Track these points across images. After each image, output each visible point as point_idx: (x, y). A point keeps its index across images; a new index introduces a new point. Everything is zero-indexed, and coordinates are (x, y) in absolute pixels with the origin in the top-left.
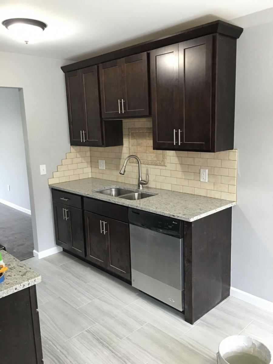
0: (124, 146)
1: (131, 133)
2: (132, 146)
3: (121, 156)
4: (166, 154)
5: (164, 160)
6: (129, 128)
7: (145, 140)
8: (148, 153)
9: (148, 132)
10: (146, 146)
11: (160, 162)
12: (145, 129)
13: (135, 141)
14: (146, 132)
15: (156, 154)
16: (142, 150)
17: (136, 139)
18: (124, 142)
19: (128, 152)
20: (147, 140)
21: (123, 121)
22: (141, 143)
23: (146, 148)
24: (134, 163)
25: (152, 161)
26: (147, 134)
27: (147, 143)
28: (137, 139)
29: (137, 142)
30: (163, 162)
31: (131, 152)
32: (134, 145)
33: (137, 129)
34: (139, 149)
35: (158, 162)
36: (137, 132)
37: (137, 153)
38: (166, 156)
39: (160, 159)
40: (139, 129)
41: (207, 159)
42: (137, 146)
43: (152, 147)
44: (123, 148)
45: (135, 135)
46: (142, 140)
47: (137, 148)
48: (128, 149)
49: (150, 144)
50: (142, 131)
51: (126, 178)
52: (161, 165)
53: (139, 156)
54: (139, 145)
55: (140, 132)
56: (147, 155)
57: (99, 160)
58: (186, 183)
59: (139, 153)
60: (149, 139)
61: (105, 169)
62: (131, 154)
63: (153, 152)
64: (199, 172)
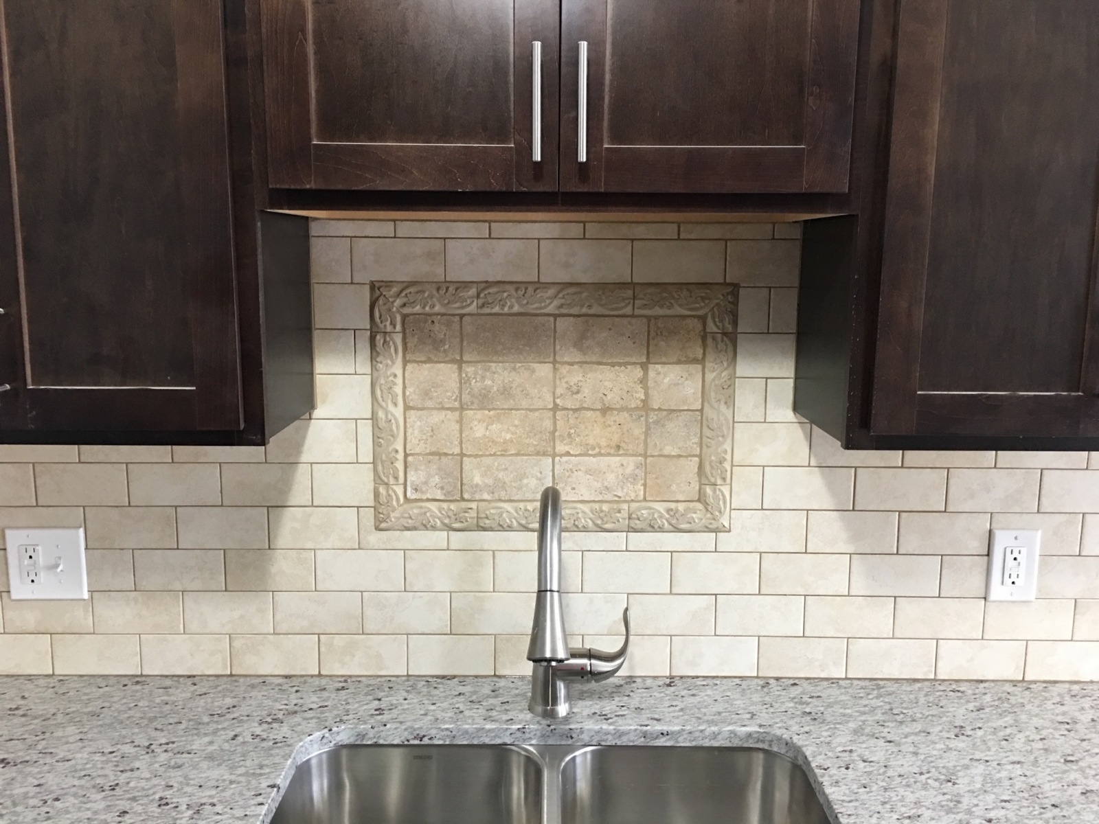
0: (317, 413)
1: (399, 318)
2: (407, 408)
3: (285, 485)
4: (728, 457)
5: (709, 490)
6: (376, 289)
7: (544, 370)
8: (568, 454)
9: (575, 311)
10: (556, 407)
11: (681, 507)
12: (551, 292)
13: (442, 375)
14: (555, 316)
15: (645, 456)
16: (508, 436)
17: (452, 361)
18: (319, 380)
19: (366, 454)
20: (564, 370)
21: (315, 229)
22: (506, 391)
23: (548, 424)
24: (434, 528)
25: (605, 507)
26: (562, 324)
27: (559, 391)
28: (460, 363)
29: (463, 383)
30: (699, 506)
31: (401, 456)
32: (429, 404)
33: (473, 291)
34: (479, 431)
35: (660, 507)
36: (472, 308)
37: (462, 455)
38: (727, 466)
39: (674, 487)
40: (491, 290)
41: (1042, 470)
42: (462, 408)
43: (605, 410)
44: (307, 427)
45: (439, 330)
46: (514, 369)
47: (460, 421)
48: (366, 430)
49: (586, 391)
50: (521, 306)
51: (339, 641)
52: (683, 526)
53: (477, 479)
54: (484, 401)
55: (497, 309)
56: (557, 467)
57: (10, 528)
58: (879, 618)
59: (476, 456)
60: (581, 363)
61: (86, 596)
62: (400, 466)
63: (618, 447)
64: (980, 547)
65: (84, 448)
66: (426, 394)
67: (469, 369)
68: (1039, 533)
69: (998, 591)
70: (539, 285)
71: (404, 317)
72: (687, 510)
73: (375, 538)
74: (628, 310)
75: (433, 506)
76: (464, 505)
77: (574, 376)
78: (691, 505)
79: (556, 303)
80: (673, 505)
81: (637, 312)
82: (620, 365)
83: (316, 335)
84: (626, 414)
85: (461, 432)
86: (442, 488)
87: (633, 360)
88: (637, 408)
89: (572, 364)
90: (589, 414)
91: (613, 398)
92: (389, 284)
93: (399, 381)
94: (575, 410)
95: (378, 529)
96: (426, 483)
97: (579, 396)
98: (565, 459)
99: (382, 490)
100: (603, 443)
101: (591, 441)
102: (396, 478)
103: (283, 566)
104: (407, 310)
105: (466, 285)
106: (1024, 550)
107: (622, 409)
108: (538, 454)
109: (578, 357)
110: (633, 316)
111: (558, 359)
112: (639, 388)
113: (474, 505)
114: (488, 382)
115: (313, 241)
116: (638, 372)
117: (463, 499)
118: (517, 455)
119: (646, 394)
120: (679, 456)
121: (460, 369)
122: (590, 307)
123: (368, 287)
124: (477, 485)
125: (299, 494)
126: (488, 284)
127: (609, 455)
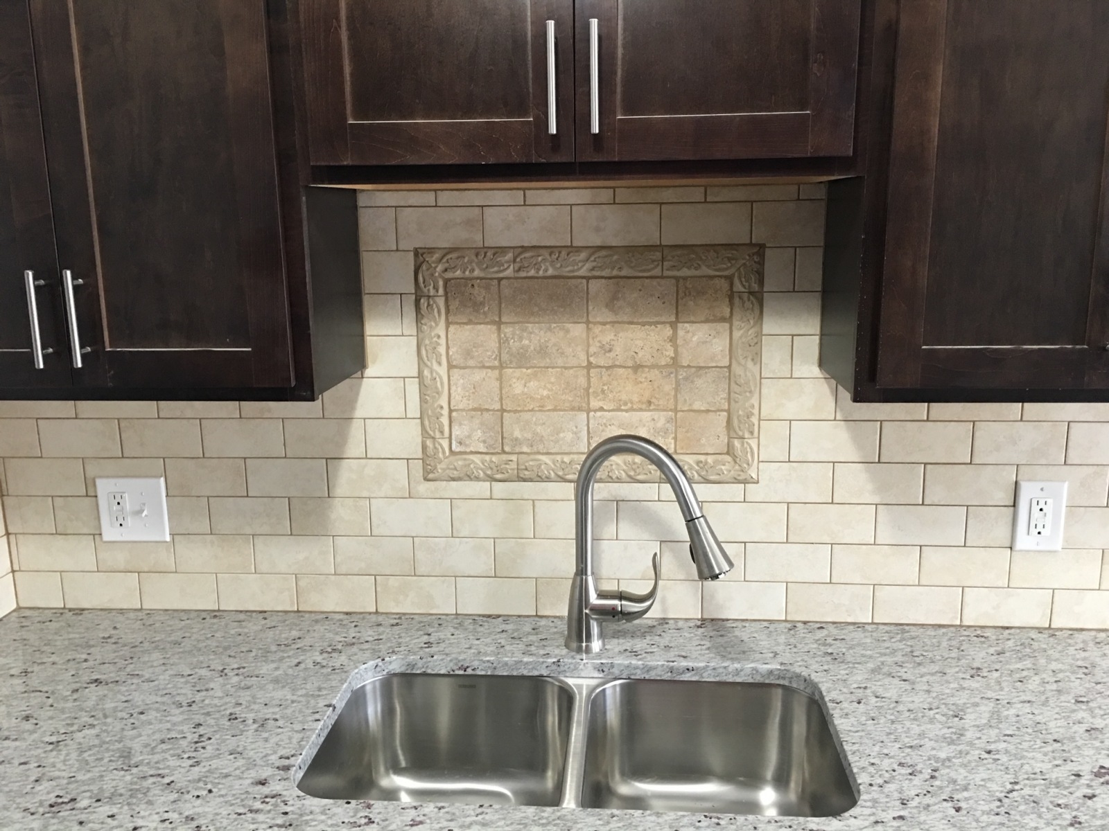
0: (369, 372)
1: (441, 283)
2: (451, 367)
3: (341, 438)
4: (756, 411)
5: (737, 443)
6: (420, 255)
7: (578, 330)
8: (601, 409)
9: (605, 273)
10: (590, 366)
11: (710, 459)
12: (583, 255)
13: (482, 336)
14: (588, 278)
15: (676, 411)
16: (545, 393)
17: (493, 322)
18: (371, 343)
19: (414, 409)
20: (597, 329)
21: (362, 200)
22: (542, 351)
23: (582, 381)
24: (477, 479)
25: (638, 460)
26: (594, 286)
27: (592, 350)
28: (499, 324)
29: (502, 342)
30: (728, 458)
31: (445, 412)
32: (471, 363)
33: (510, 256)
34: (518, 388)
35: (690, 460)
36: (509, 272)
37: (503, 410)
38: (755, 420)
39: (703, 441)
40: (527, 255)
41: (1069, 422)
42: (502, 367)
43: (637, 368)
44: (360, 385)
45: (479, 293)
46: (550, 329)
47: (500, 379)
48: (413, 388)
49: (618, 349)
50: (555, 268)
51: (393, 581)
52: (712, 478)
53: (517, 434)
54: (522, 359)
55: (532, 273)
56: (591, 422)
57: (100, 477)
58: (904, 566)
59: (516, 411)
60: (613, 323)
61: (168, 538)
62: (445, 420)
63: (650, 403)
64: (1005, 497)
65: (163, 404)
66: (468, 354)
67: (508, 330)
68: (1066, 485)
69: (1024, 541)
70: (572, 249)
71: (446, 282)
72: (716, 462)
73: (424, 488)
74: (657, 272)
75: (476, 459)
76: (505, 457)
77: (606, 335)
78: (720, 457)
79: (588, 265)
80: (702, 458)
81: (666, 273)
82: (650, 324)
83: (366, 300)
84: (657, 372)
85: (501, 389)
86: (484, 442)
87: (663, 319)
88: (667, 366)
89: (604, 324)
90: (621, 371)
91: (644, 356)
92: (431, 250)
93: (443, 341)
94: (608, 368)
95: (426, 479)
96: (469, 437)
97: (612, 355)
98: (599, 414)
99: (429, 443)
100: (635, 398)
101: (624, 397)
102: (442, 432)
103: (342, 513)
104: (449, 275)
105: (502, 250)
106: (1049, 501)
107: (653, 367)
108: (573, 409)
109: (610, 317)
110: (662, 277)
111: (591, 319)
112: (668, 346)
113: (514, 458)
114: (526, 342)
115: (361, 212)
116: (668, 331)
117: (504, 452)
118: (555, 410)
119: (676, 351)
120: (708, 411)
121: (499, 329)
122: (620, 269)
123: (412, 254)
124: (516, 439)
125: (354, 447)
126: (524, 249)
127: (641, 410)
